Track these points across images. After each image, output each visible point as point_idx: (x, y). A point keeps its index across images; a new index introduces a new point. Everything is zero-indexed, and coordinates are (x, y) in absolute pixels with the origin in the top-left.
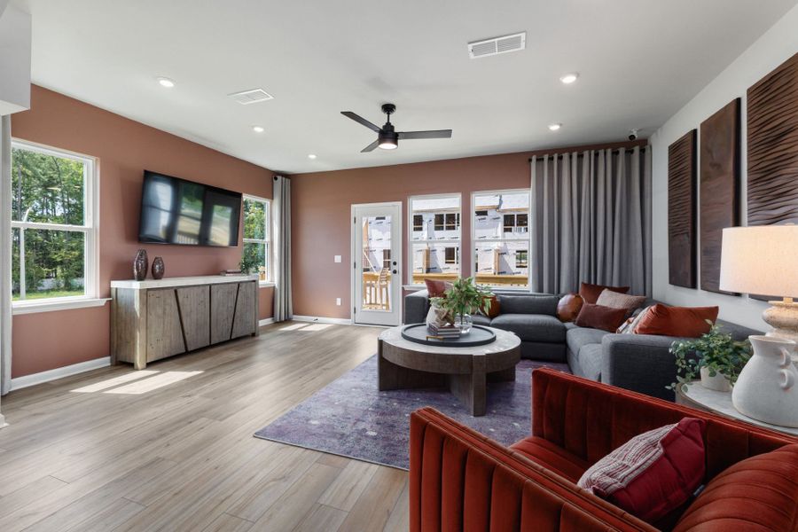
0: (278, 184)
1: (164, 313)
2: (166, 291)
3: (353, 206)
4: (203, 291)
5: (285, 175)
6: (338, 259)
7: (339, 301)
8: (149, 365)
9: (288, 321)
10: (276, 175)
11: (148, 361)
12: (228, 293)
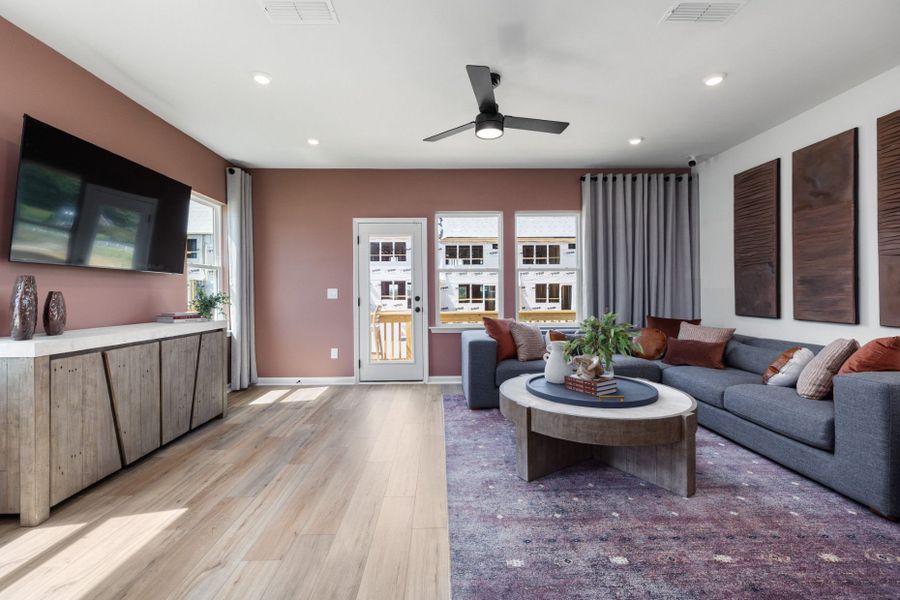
0: (236, 180)
1: (84, 401)
2: (87, 356)
3: (356, 221)
4: (149, 352)
5: (247, 169)
6: (332, 294)
7: (334, 353)
8: (57, 510)
9: (252, 389)
10: (231, 166)
11: (54, 503)
12: (187, 351)
